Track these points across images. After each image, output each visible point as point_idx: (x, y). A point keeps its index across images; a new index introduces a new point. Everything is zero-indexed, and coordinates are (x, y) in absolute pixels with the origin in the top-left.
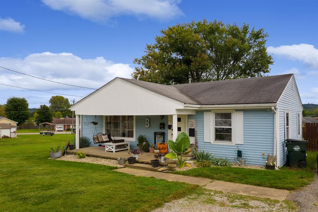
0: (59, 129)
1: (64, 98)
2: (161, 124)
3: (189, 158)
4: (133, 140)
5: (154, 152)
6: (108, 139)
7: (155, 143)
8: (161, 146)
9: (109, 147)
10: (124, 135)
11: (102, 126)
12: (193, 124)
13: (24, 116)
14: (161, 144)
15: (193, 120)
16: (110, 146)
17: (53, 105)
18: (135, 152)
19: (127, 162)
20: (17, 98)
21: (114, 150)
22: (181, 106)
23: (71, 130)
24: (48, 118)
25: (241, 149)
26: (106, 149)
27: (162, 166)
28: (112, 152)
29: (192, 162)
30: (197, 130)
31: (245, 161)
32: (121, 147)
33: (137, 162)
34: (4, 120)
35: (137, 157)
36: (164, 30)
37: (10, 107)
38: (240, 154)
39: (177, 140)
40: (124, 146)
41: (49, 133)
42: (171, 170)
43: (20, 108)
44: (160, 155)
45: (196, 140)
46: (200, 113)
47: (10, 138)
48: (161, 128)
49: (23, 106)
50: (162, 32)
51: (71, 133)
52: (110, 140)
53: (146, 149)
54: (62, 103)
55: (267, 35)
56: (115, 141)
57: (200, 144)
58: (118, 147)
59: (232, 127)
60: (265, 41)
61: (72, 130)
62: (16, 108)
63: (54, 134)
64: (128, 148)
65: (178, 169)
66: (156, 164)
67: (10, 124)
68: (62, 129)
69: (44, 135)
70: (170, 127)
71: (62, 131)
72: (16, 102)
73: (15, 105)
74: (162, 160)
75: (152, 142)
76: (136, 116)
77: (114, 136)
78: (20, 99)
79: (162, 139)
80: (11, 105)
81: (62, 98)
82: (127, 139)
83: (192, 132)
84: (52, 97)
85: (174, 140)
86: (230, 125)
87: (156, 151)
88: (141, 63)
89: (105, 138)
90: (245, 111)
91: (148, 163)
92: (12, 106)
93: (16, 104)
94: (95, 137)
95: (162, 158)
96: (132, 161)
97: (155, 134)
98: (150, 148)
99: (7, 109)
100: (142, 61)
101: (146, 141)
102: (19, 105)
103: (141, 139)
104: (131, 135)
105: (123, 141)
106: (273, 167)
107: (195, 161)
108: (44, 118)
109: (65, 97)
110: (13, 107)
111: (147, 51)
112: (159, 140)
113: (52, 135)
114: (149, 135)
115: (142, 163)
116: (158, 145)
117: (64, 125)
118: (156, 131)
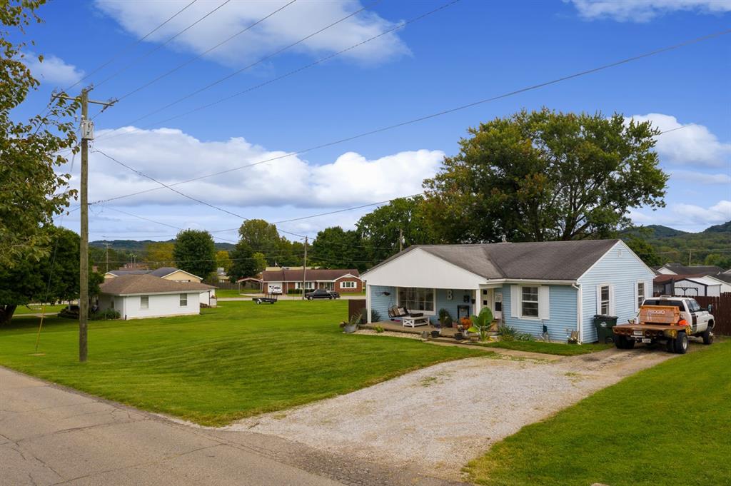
0: (276, 291)
1: (267, 224)
2: (465, 297)
3: (494, 333)
4: (432, 314)
5: (457, 327)
6: (404, 313)
7: (458, 317)
8: (466, 321)
9: (408, 322)
10: (422, 308)
11: (395, 297)
12: (499, 297)
13: (206, 266)
14: (465, 319)
15: (500, 294)
16: (408, 320)
17: (246, 238)
18: (437, 326)
19: (430, 336)
20: (193, 231)
21: (413, 325)
22: (484, 281)
23: (301, 293)
24: (250, 270)
25: (546, 324)
26: (404, 324)
27: (465, 339)
28: (411, 326)
29: (496, 337)
30: (504, 304)
31: (549, 337)
32: (421, 322)
33: (441, 336)
34: (180, 274)
35: (440, 331)
36: (472, 128)
37: (183, 249)
38: (545, 329)
39: (480, 314)
40: (423, 321)
41: (268, 299)
42: (473, 342)
43: (199, 250)
44: (463, 329)
45: (503, 315)
46: (507, 286)
47: (209, 307)
48: (465, 301)
49: (205, 246)
50: (471, 131)
51: (301, 298)
52: (407, 314)
53: (449, 324)
54: (265, 233)
55: (658, 131)
56: (413, 315)
57: (507, 319)
58: (416, 321)
59: (539, 302)
60: (654, 142)
61: (303, 292)
62: (193, 250)
63: (276, 300)
64: (428, 322)
65: (480, 342)
66: (459, 337)
67: (189, 281)
68: (280, 291)
69: (260, 303)
70: (474, 301)
71: (281, 294)
72: (193, 239)
73: (192, 244)
74: (465, 334)
75: (455, 317)
76: (436, 289)
77: (410, 309)
78: (199, 233)
79: (466, 313)
80: (183, 244)
81: (264, 224)
82: (426, 313)
83: (499, 307)
84: (245, 222)
85: (477, 315)
86: (537, 300)
87: (459, 326)
88: (435, 187)
89: (401, 311)
90: (550, 286)
91: (451, 337)
92: (187, 247)
93: (192, 242)
94: (391, 310)
95: (466, 331)
96: (435, 335)
97: (459, 307)
98: (453, 323)
99: (178, 253)
100: (437, 182)
101: (448, 315)
102: (199, 245)
103: (443, 313)
104: (430, 308)
105: (421, 315)
106: (575, 342)
107: (500, 336)
108: (243, 269)
109: (270, 221)
110: (187, 249)
111: (445, 167)
112: (463, 314)
113: (272, 303)
114: (452, 308)
115: (446, 337)
116: (462, 320)
117: (283, 283)
118: (459, 304)
